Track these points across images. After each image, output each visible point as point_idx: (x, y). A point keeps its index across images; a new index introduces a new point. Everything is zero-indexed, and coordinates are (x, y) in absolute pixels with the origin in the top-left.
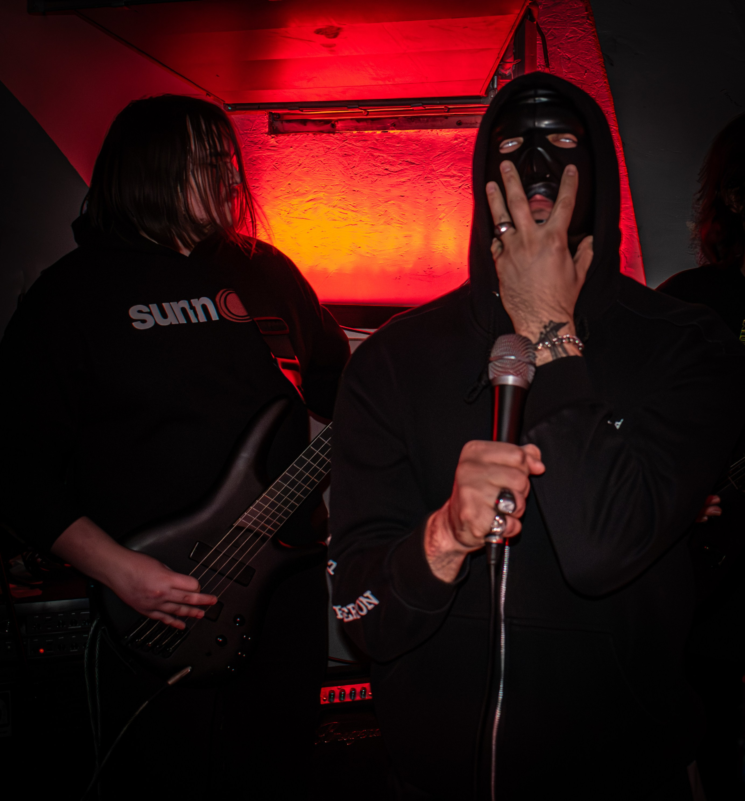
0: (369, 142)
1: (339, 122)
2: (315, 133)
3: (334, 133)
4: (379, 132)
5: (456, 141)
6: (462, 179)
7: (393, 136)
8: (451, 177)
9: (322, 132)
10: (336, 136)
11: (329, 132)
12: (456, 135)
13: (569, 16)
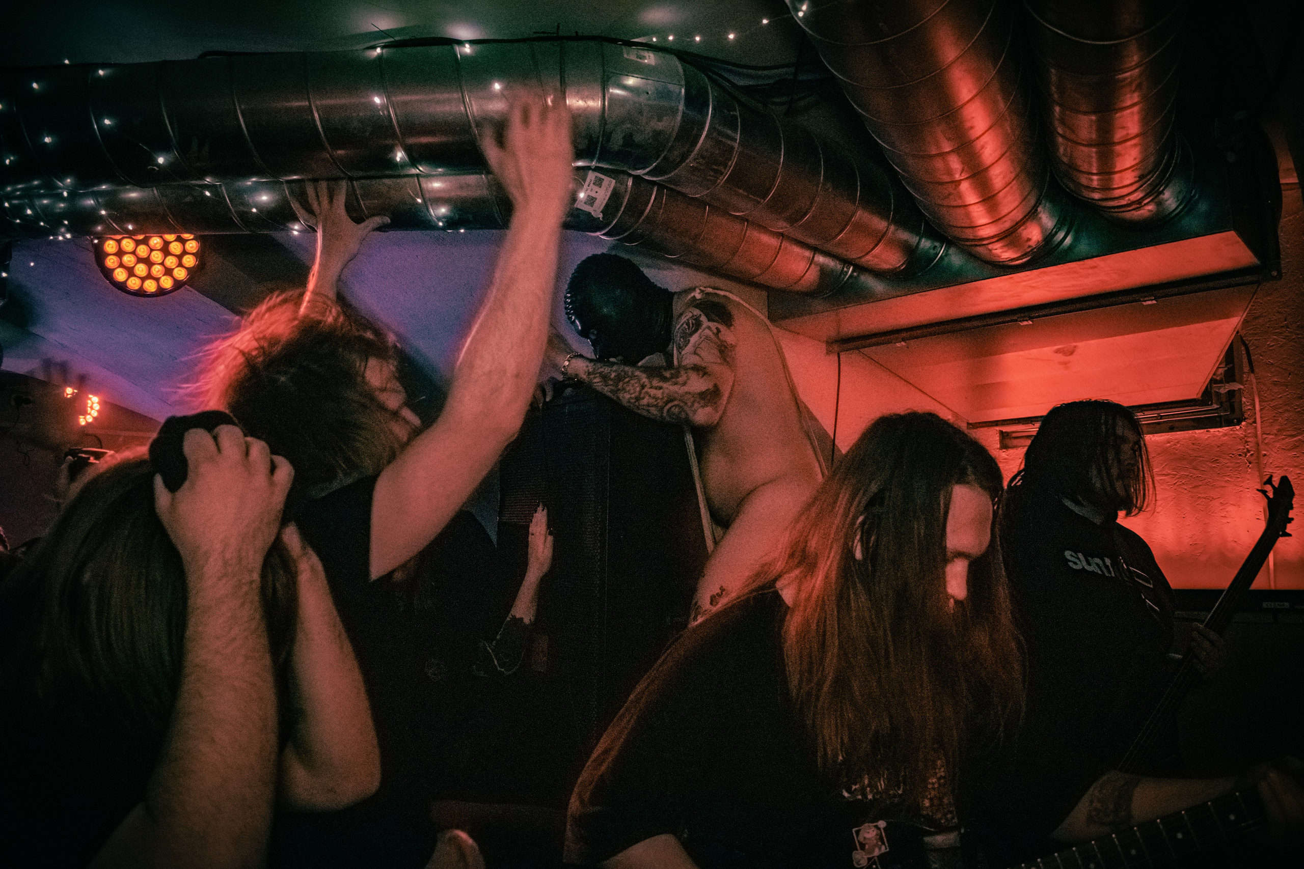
5: (1169, 445)
6: (1177, 477)
8: (1166, 475)
12: (1167, 439)
13: (1268, 327)
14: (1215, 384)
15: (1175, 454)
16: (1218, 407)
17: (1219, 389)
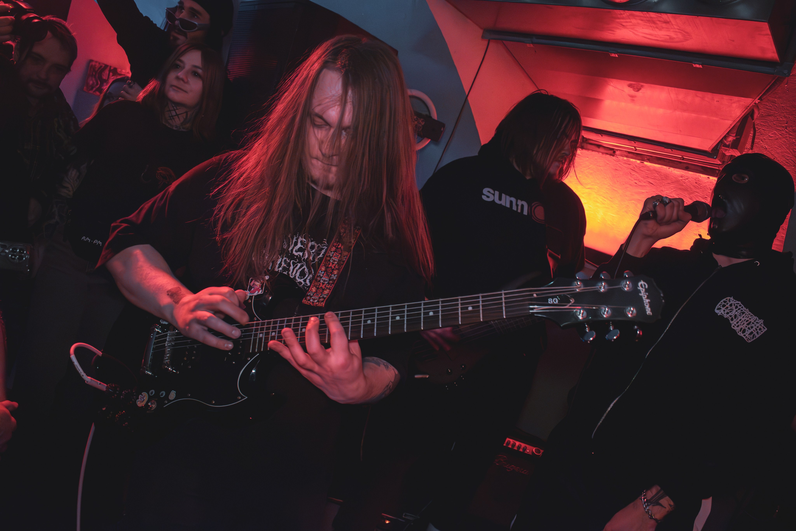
0: (631, 166)
1: (618, 151)
2: (603, 153)
3: (613, 156)
4: (638, 162)
5: (681, 178)
7: (646, 166)
9: (607, 154)
10: (614, 158)
11: (611, 155)
12: (683, 175)
13: (774, 124)
14: (723, 146)
15: (683, 186)
16: (721, 163)
17: (725, 151)
